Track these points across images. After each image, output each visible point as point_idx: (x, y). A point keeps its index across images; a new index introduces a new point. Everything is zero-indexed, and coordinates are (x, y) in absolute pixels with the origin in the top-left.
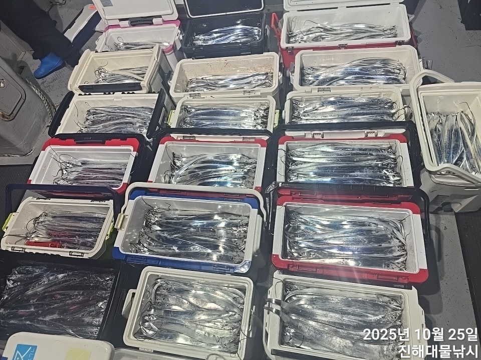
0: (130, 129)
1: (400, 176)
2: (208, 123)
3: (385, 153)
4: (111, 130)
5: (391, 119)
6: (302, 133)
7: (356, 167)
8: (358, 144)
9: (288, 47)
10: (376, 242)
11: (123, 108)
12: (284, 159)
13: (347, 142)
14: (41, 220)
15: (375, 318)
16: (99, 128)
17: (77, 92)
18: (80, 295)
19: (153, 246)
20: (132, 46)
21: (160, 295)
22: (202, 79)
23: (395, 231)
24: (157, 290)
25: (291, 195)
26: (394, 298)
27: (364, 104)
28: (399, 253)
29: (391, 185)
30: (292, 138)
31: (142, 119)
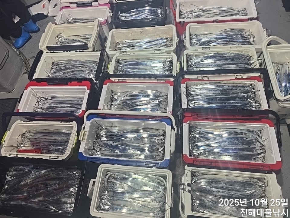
0: (82, 75)
1: (259, 103)
2: (133, 70)
3: (249, 89)
4: (69, 75)
5: (250, 67)
6: (195, 77)
7: (231, 97)
8: (231, 83)
9: (181, 21)
10: (246, 145)
11: (76, 61)
12: (185, 93)
13: (225, 82)
14: (26, 135)
15: (250, 192)
16: (61, 75)
17: (45, 51)
18: (57, 184)
19: (103, 150)
20: (78, 20)
21: (110, 182)
22: (126, 42)
23: (258, 137)
24: (108, 179)
25: (191, 116)
26: (260, 179)
27: (233, 58)
28: (261, 151)
29: (254, 109)
30: (189, 80)
31: (89, 68)
